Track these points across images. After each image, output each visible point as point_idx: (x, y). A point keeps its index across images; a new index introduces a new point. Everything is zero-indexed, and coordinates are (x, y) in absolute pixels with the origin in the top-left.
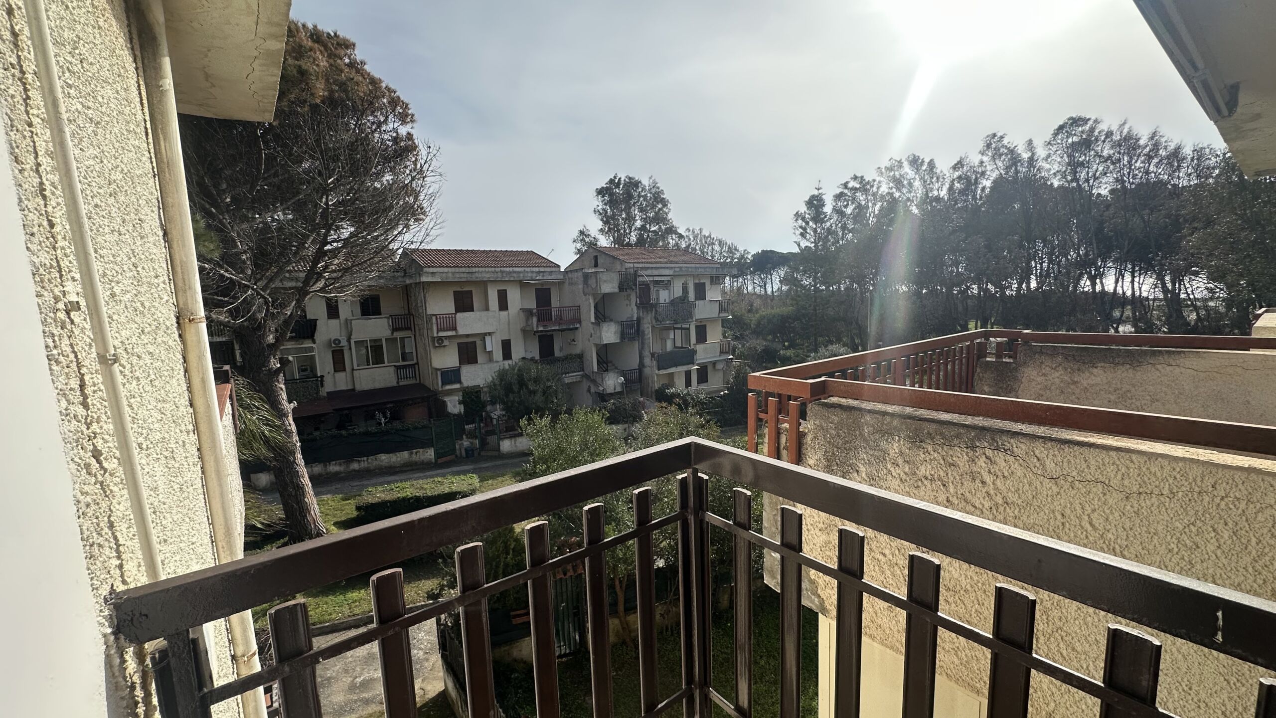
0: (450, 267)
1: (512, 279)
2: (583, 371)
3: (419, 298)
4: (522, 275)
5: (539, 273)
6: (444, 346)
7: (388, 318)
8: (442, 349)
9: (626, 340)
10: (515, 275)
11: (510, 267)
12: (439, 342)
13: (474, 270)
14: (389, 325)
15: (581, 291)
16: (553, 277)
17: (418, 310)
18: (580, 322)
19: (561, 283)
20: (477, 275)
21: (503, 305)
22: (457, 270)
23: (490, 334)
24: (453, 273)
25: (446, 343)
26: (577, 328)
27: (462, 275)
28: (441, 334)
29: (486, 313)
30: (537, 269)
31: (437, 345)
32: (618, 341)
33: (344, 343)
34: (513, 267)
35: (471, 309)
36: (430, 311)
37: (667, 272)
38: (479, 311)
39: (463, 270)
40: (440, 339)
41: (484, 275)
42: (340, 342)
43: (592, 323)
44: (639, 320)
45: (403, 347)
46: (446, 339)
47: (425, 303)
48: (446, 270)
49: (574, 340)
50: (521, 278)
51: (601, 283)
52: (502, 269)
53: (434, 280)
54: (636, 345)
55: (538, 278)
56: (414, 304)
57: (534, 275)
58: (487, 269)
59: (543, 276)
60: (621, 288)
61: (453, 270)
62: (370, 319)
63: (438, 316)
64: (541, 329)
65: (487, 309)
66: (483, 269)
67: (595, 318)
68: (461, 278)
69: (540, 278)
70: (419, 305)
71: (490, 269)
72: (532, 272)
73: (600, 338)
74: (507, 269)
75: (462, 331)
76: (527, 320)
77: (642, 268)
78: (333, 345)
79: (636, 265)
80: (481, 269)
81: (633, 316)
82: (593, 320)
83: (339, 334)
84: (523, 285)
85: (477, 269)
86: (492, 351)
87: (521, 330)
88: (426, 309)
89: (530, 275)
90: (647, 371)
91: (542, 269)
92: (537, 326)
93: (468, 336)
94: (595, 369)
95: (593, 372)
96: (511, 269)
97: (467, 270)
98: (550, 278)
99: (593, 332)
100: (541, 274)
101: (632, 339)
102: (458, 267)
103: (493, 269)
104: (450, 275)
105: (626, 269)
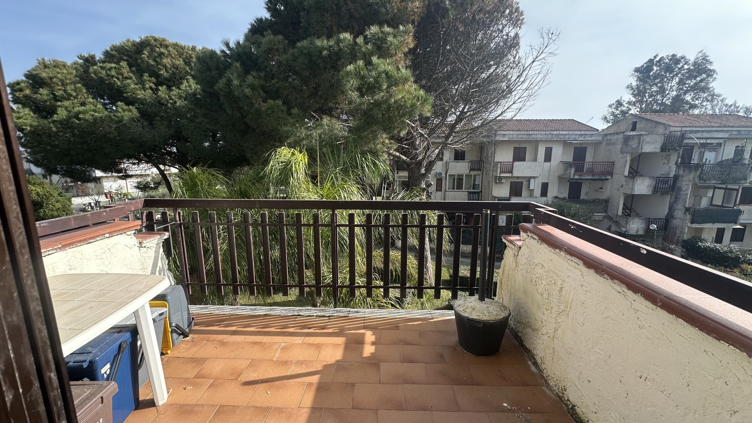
0: (515, 131)
1: (559, 139)
2: (606, 212)
3: (490, 151)
4: (567, 137)
5: (581, 135)
6: (502, 183)
7: (469, 162)
8: (500, 185)
9: (659, 193)
10: (562, 137)
11: (557, 131)
12: (499, 180)
13: (531, 133)
14: (469, 167)
15: (619, 150)
16: (593, 138)
17: (488, 159)
18: (611, 174)
19: (597, 144)
20: (533, 136)
21: (548, 158)
22: (519, 133)
23: (534, 177)
24: (517, 135)
25: (504, 181)
26: (607, 179)
27: (523, 136)
28: (502, 175)
29: (534, 163)
30: (579, 133)
31: (497, 181)
32: (650, 193)
33: (443, 175)
34: (560, 131)
35: (524, 160)
36: (497, 159)
37: (721, 135)
38: (529, 161)
39: (523, 132)
40: (501, 178)
41: (538, 136)
42: (441, 174)
43: (625, 176)
44: (676, 178)
45: (475, 180)
46: (504, 178)
47: (494, 154)
48: (511, 132)
49: (601, 188)
50: (567, 139)
51: (644, 144)
52: (551, 132)
53: (504, 139)
54: (668, 199)
55: (580, 139)
56: (485, 155)
57: (577, 137)
58: (540, 132)
59: (585, 138)
60: (664, 148)
61: (516, 132)
62: (459, 162)
63: (502, 163)
64: (577, 177)
65: (535, 160)
66: (537, 132)
67: (629, 172)
68: (522, 138)
69: (582, 139)
70: (489, 155)
71: (542, 132)
72: (576, 135)
73: (633, 189)
74: (555, 132)
75: (516, 174)
76: (566, 169)
77: (691, 132)
78: (438, 176)
79: (684, 129)
80: (535, 132)
81: (669, 173)
82: (626, 173)
83: (441, 170)
84: (565, 144)
85: (532, 132)
86: (533, 190)
87: (558, 177)
88: (494, 158)
89: (573, 136)
90: (676, 222)
91: (583, 133)
92: (574, 175)
93: (518, 178)
94: (620, 213)
95: (617, 215)
96: (558, 132)
97: (526, 133)
98: (590, 139)
99: (624, 184)
100: (583, 136)
101: (665, 193)
102: (519, 130)
103: (544, 132)
104: (515, 136)
105: (671, 132)
